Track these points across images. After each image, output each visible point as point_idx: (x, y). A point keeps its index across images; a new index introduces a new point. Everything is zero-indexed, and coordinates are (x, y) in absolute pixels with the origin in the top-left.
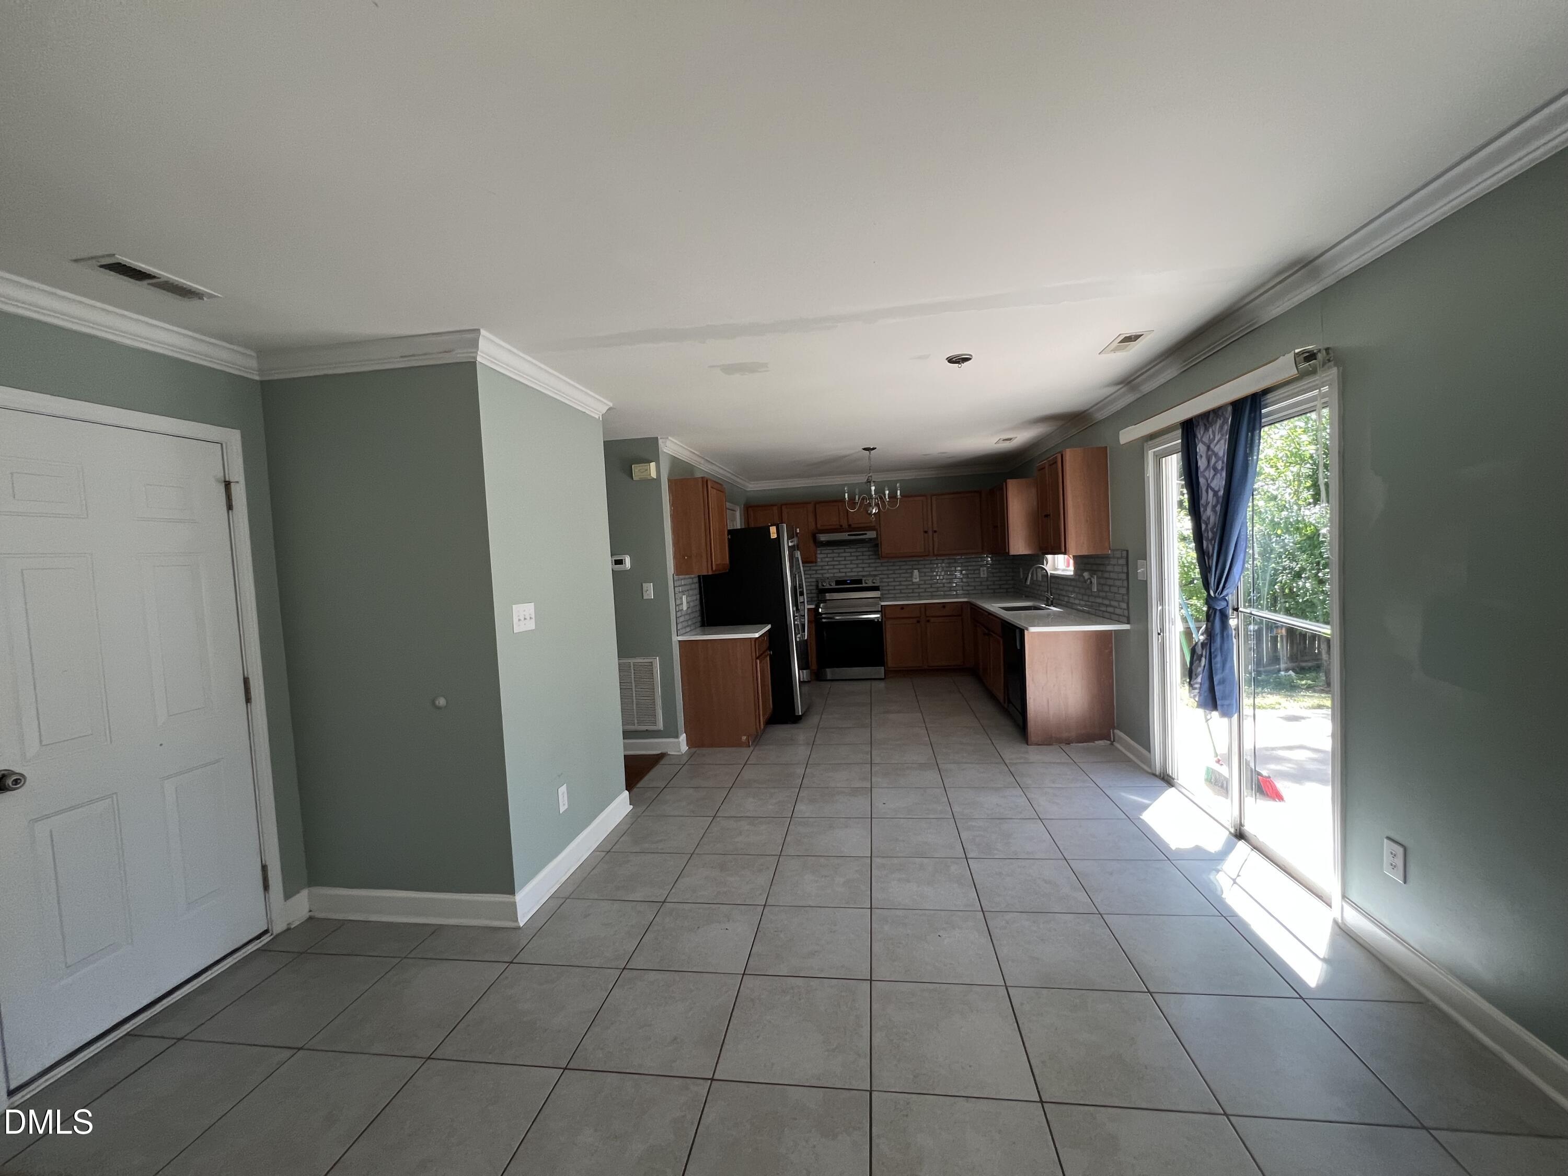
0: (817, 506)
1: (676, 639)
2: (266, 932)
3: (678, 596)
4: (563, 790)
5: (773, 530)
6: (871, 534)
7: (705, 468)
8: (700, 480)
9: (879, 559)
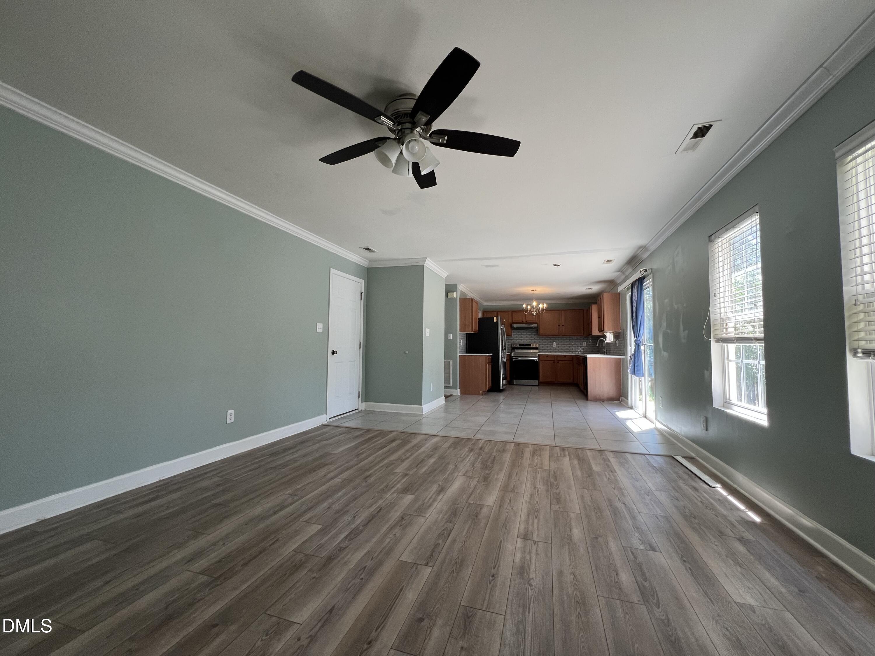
0: (513, 313)
1: (459, 354)
2: (358, 409)
3: (460, 340)
4: (432, 384)
5: (495, 318)
6: (535, 325)
7: (470, 295)
8: (471, 299)
9: (538, 336)
